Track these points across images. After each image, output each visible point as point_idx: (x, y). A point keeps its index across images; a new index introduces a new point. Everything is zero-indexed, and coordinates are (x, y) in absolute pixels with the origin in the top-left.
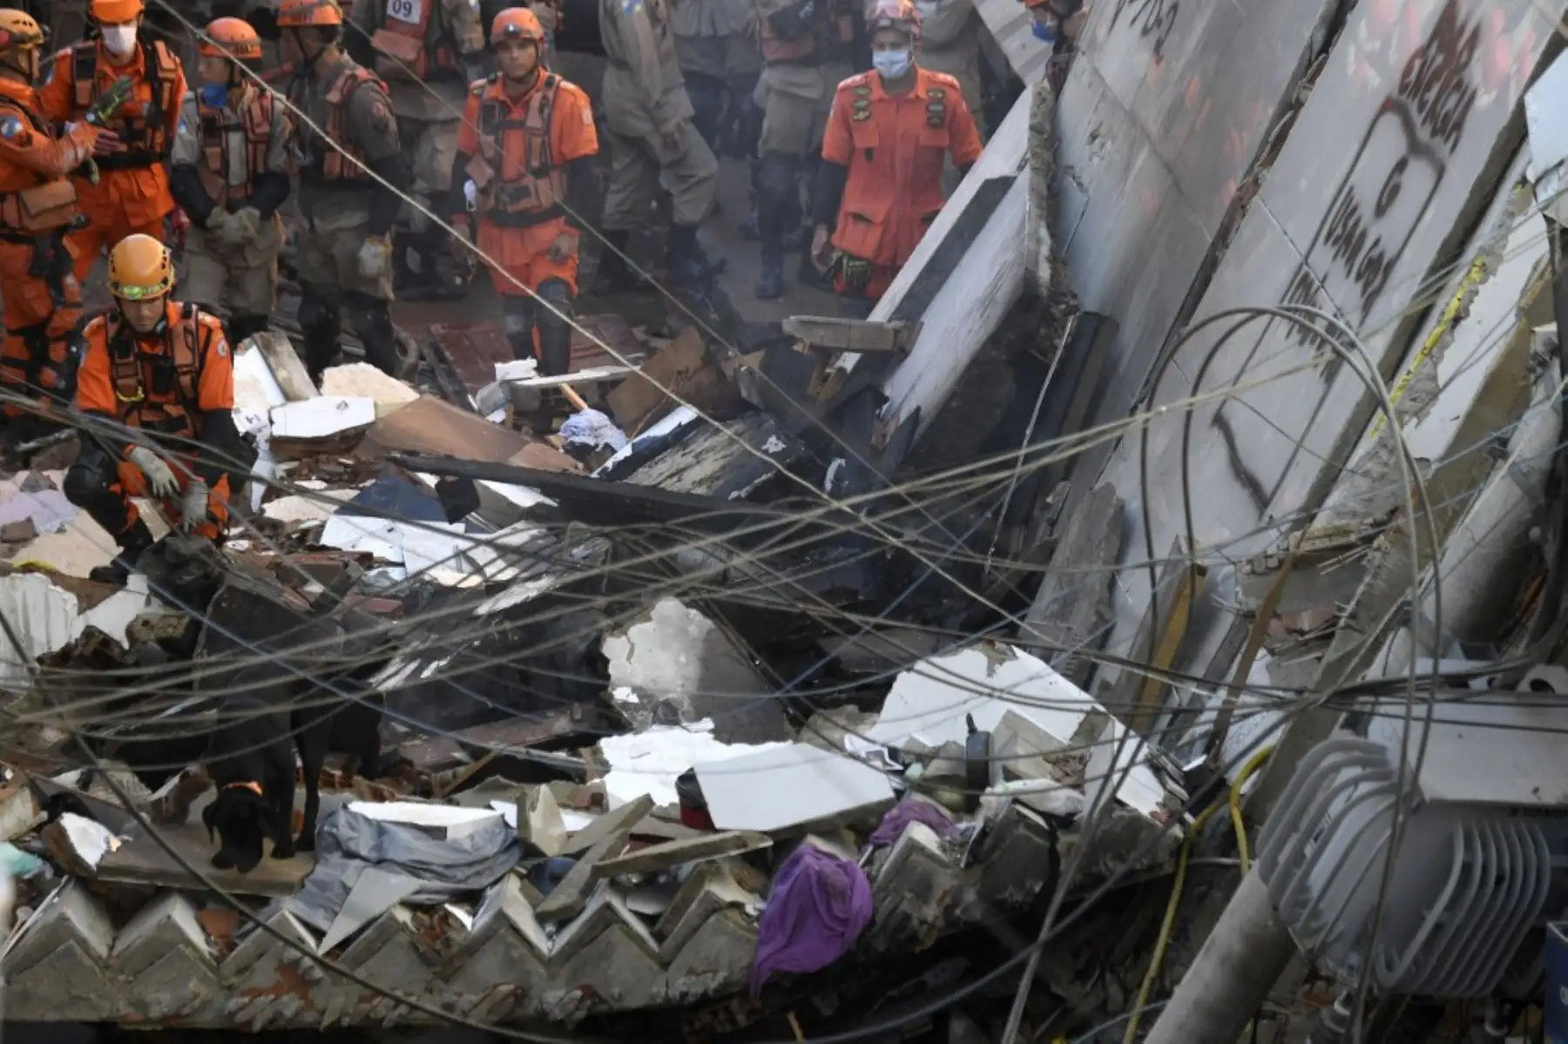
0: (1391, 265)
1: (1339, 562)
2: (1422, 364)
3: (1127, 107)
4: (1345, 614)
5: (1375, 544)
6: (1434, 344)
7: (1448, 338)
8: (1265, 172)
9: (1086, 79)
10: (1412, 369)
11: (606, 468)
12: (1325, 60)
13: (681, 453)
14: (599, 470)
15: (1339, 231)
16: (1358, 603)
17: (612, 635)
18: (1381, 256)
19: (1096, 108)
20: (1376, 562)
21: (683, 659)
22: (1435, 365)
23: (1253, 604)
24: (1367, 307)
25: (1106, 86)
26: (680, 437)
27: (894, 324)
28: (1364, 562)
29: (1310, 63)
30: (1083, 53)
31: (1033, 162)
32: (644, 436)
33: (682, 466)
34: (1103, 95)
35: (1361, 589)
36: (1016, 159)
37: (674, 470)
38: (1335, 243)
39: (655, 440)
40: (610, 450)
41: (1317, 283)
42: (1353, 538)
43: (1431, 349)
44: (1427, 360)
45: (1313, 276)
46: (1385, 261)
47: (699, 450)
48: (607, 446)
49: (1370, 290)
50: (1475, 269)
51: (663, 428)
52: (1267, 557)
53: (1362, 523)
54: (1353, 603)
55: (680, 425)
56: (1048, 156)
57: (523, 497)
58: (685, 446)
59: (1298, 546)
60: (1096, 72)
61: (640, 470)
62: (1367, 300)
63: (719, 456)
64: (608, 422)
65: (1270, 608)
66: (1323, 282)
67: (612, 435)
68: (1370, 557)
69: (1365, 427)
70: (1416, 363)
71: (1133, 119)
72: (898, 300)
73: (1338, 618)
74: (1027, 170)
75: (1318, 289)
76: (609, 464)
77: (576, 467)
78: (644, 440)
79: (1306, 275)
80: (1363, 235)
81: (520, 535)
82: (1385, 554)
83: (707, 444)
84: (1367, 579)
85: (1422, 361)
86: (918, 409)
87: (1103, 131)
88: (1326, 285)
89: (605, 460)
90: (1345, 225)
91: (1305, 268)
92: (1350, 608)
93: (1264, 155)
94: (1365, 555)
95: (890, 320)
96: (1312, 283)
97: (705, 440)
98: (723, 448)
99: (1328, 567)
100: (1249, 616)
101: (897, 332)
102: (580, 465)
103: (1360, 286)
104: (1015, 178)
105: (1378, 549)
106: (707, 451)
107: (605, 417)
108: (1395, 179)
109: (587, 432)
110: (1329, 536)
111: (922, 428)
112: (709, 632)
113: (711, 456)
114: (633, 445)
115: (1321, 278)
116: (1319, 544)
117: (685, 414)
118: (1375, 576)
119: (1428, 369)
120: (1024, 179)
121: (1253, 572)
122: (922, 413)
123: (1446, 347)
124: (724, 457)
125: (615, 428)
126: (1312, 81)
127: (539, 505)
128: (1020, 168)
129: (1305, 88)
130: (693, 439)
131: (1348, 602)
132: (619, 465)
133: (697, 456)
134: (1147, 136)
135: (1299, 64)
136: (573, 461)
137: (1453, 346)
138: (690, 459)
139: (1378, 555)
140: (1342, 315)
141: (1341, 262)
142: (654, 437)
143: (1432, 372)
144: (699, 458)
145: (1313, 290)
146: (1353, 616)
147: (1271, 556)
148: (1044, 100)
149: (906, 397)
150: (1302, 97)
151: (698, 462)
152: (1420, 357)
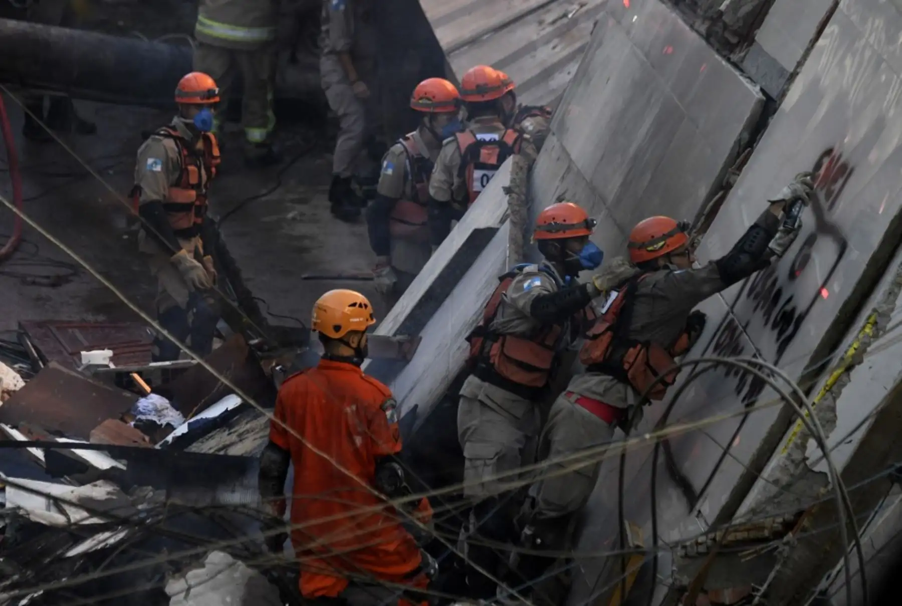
0: (801, 318)
1: (756, 552)
2: (824, 398)
3: (588, 180)
4: (759, 594)
5: (785, 539)
6: (834, 383)
7: (845, 378)
8: (700, 237)
9: (554, 155)
10: (816, 401)
11: (167, 442)
12: (750, 154)
13: (227, 432)
14: (161, 443)
15: (758, 289)
16: (769, 586)
17: (173, 577)
18: (793, 310)
19: (563, 178)
20: (785, 554)
21: (228, 599)
22: (835, 399)
23: (685, 580)
24: (781, 350)
25: (571, 160)
26: (226, 420)
27: (399, 337)
28: (775, 553)
29: (739, 155)
30: (554, 134)
31: (512, 217)
32: (198, 417)
33: (227, 443)
34: (569, 169)
35: (772, 575)
36: (500, 213)
37: (220, 446)
38: (755, 298)
39: (207, 421)
40: (170, 428)
41: (740, 328)
42: (766, 533)
43: (831, 388)
44: (828, 394)
45: (737, 322)
46: (796, 315)
47: (241, 431)
48: (168, 425)
49: (783, 337)
50: (869, 326)
51: (214, 412)
52: (697, 544)
53: (774, 522)
54: (765, 586)
55: (227, 410)
56: (524, 211)
57: (100, 461)
58: (230, 427)
59: (724, 536)
60: (564, 149)
61: (194, 444)
62: (782, 343)
63: (258, 436)
64: (169, 405)
65: (699, 586)
66: (745, 328)
67: (172, 416)
68: (780, 549)
69: (778, 444)
70: (819, 397)
71: (592, 189)
72: (402, 319)
73: (753, 597)
74: (508, 223)
75: (741, 333)
76: (170, 438)
77: (144, 440)
78: (197, 421)
79: (732, 321)
80: (779, 293)
81: (99, 491)
82: (793, 548)
83: (248, 426)
84: (777, 567)
85: (824, 395)
86: (416, 406)
87: (567, 196)
88: (748, 330)
89: (167, 435)
90: (764, 285)
91: (731, 316)
92: (763, 589)
93: (700, 224)
94: (777, 548)
95: (395, 335)
96: (736, 328)
97: (247, 423)
98: (262, 430)
99: (748, 555)
100: (682, 590)
101: (400, 343)
102: (147, 438)
103: (776, 332)
104: (497, 229)
105: (787, 543)
106: (248, 431)
107: (167, 401)
108: (804, 252)
109: (153, 413)
110: (748, 530)
111: (419, 423)
112: (251, 579)
113: (251, 437)
114: (189, 424)
115: (744, 324)
116: (740, 536)
117: (232, 402)
118: (785, 564)
119: (829, 402)
120: (505, 231)
121: (686, 556)
122: (418, 410)
123: (844, 385)
124: (261, 437)
125: (174, 410)
126: (740, 168)
127: (113, 468)
128: (502, 221)
129: (734, 174)
130: (237, 423)
131: (762, 585)
132: (177, 439)
133: (240, 435)
134: (603, 200)
135: (730, 155)
136: (142, 434)
137: (849, 385)
138: (234, 437)
139: (787, 548)
140: (760, 355)
141: (760, 313)
142: (206, 419)
143: (832, 405)
144: (241, 437)
145: (737, 333)
146: (765, 595)
147: (701, 544)
148: (521, 168)
149: (406, 397)
150: (731, 181)
151: (241, 441)
152: (822, 392)
